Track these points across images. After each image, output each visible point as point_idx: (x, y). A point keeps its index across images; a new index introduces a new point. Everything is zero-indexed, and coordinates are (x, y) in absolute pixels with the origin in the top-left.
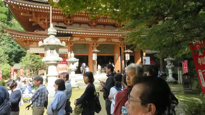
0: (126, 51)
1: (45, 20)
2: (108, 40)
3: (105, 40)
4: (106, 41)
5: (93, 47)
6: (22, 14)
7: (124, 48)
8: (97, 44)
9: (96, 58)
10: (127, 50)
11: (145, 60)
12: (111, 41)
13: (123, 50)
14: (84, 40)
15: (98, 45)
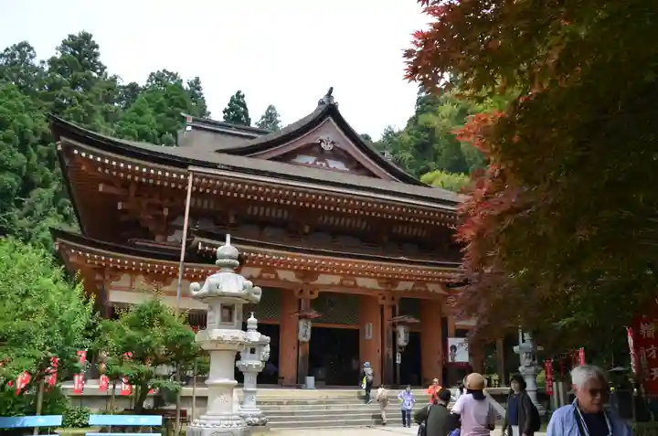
0: (398, 318)
1: (162, 210)
2: (345, 282)
3: (336, 279)
4: (341, 285)
5: (300, 300)
6: (101, 188)
7: (394, 308)
8: (311, 293)
9: (309, 333)
10: (401, 314)
11: (454, 348)
12: (355, 285)
13: (391, 315)
14: (273, 276)
15: (316, 295)
